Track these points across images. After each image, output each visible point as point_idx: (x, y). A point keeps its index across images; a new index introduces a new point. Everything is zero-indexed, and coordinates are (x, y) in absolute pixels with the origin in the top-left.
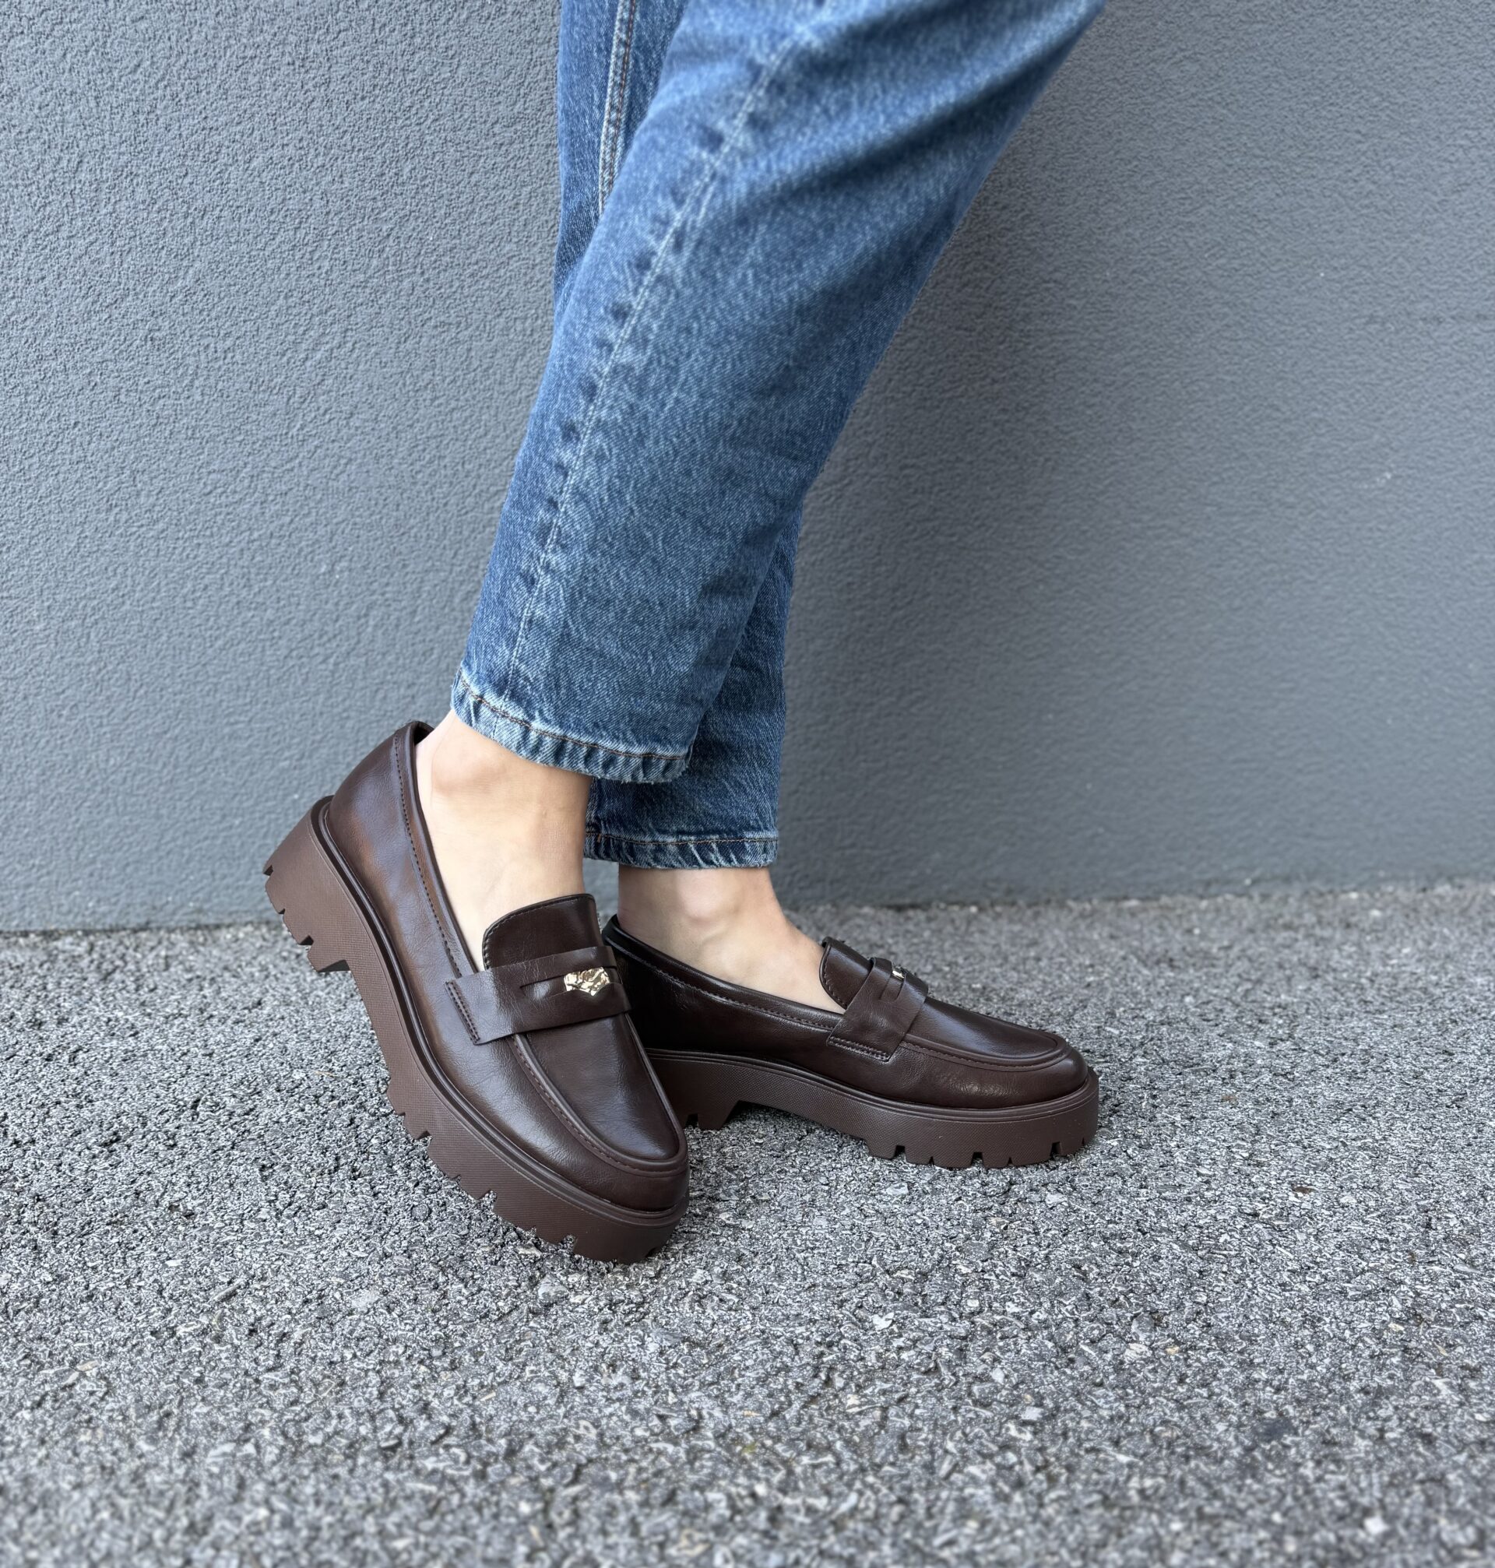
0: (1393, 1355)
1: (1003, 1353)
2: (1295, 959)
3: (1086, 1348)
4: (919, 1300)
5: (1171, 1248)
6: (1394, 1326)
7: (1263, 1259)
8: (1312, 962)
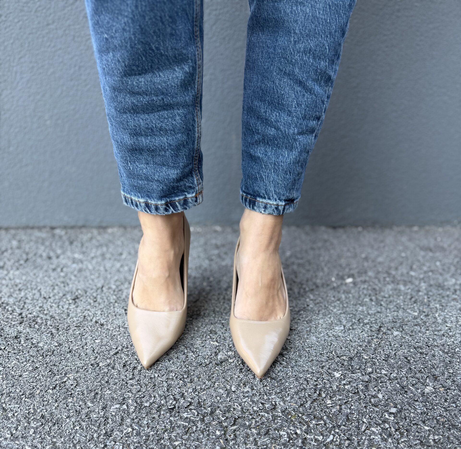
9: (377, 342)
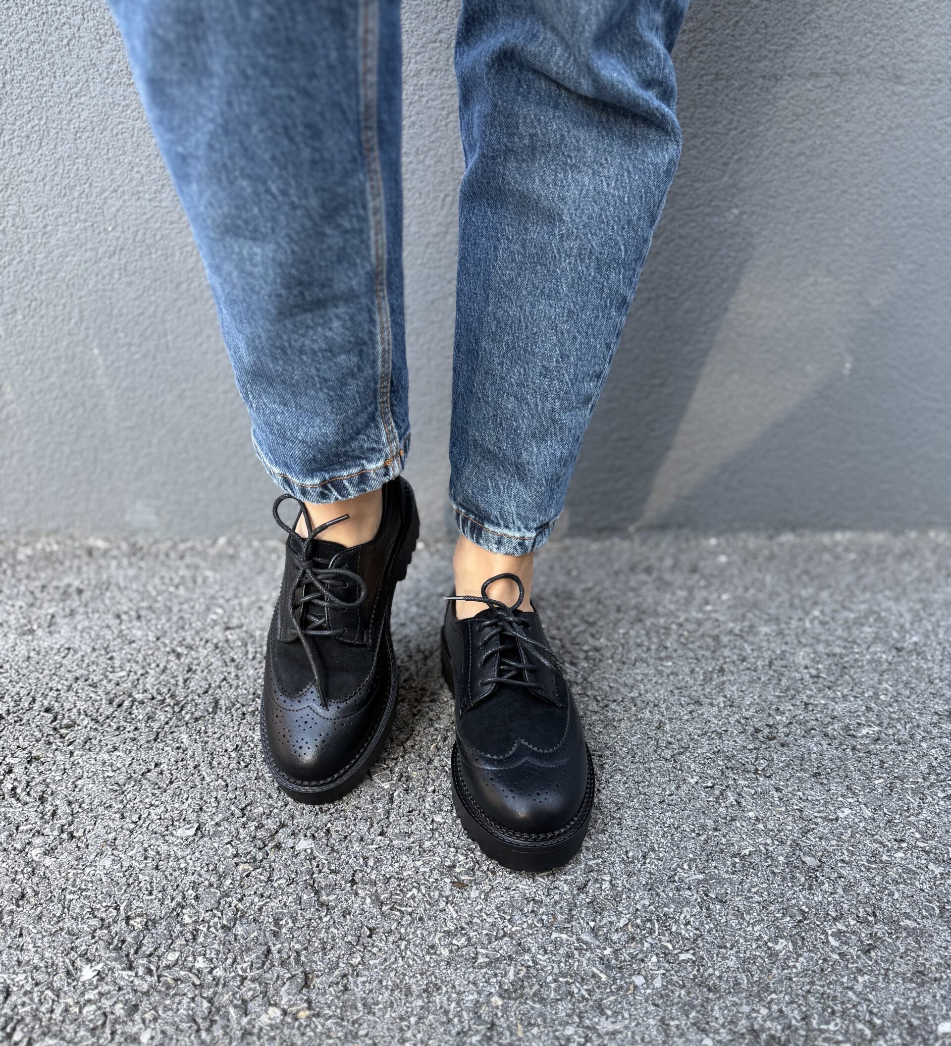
0: (478, 1032)
1: (164, 1011)
2: (633, 602)
3: (231, 1010)
4: (132, 951)
5: (363, 903)
6: (497, 1001)
7: (430, 919)
8: (645, 606)
9: (244, 871)
